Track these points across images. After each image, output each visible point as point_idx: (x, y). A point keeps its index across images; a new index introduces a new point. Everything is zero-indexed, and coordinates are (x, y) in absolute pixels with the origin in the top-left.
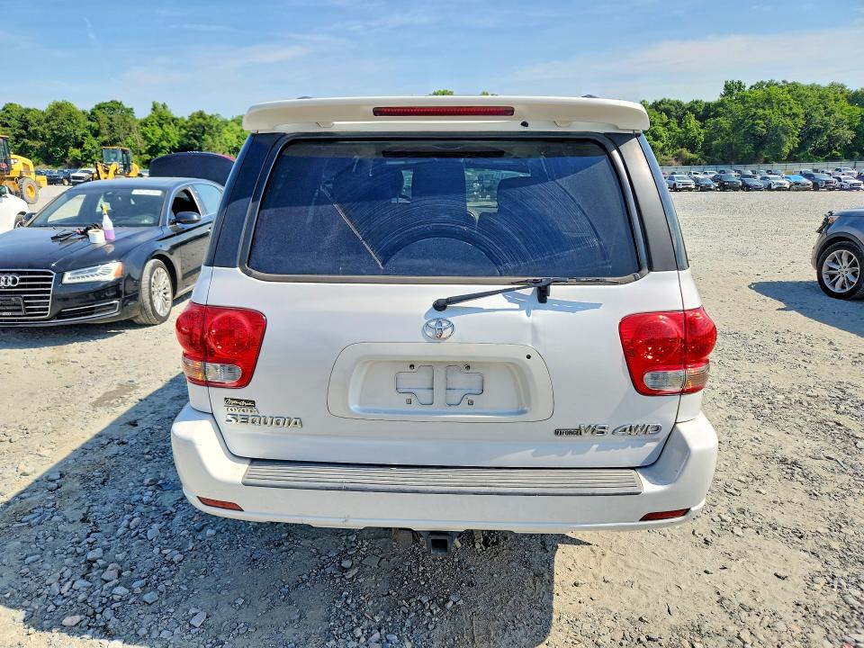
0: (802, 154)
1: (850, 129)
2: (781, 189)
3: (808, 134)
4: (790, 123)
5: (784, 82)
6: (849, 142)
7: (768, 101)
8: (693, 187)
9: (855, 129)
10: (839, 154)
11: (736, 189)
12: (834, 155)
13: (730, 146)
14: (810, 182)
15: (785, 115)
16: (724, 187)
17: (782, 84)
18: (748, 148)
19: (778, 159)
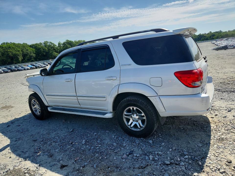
0: (25, 61)
1: (34, 54)
2: (28, 69)
3: (24, 56)
4: (18, 53)
5: (11, 43)
6: (35, 57)
7: (10, 47)
8: (3, 72)
9: (35, 54)
10: (34, 60)
11: (16, 71)
12: (32, 60)
13: (3, 60)
14: (34, 67)
15: (16, 51)
16: (12, 71)
17: (10, 43)
18: (9, 60)
19: (19, 63)
